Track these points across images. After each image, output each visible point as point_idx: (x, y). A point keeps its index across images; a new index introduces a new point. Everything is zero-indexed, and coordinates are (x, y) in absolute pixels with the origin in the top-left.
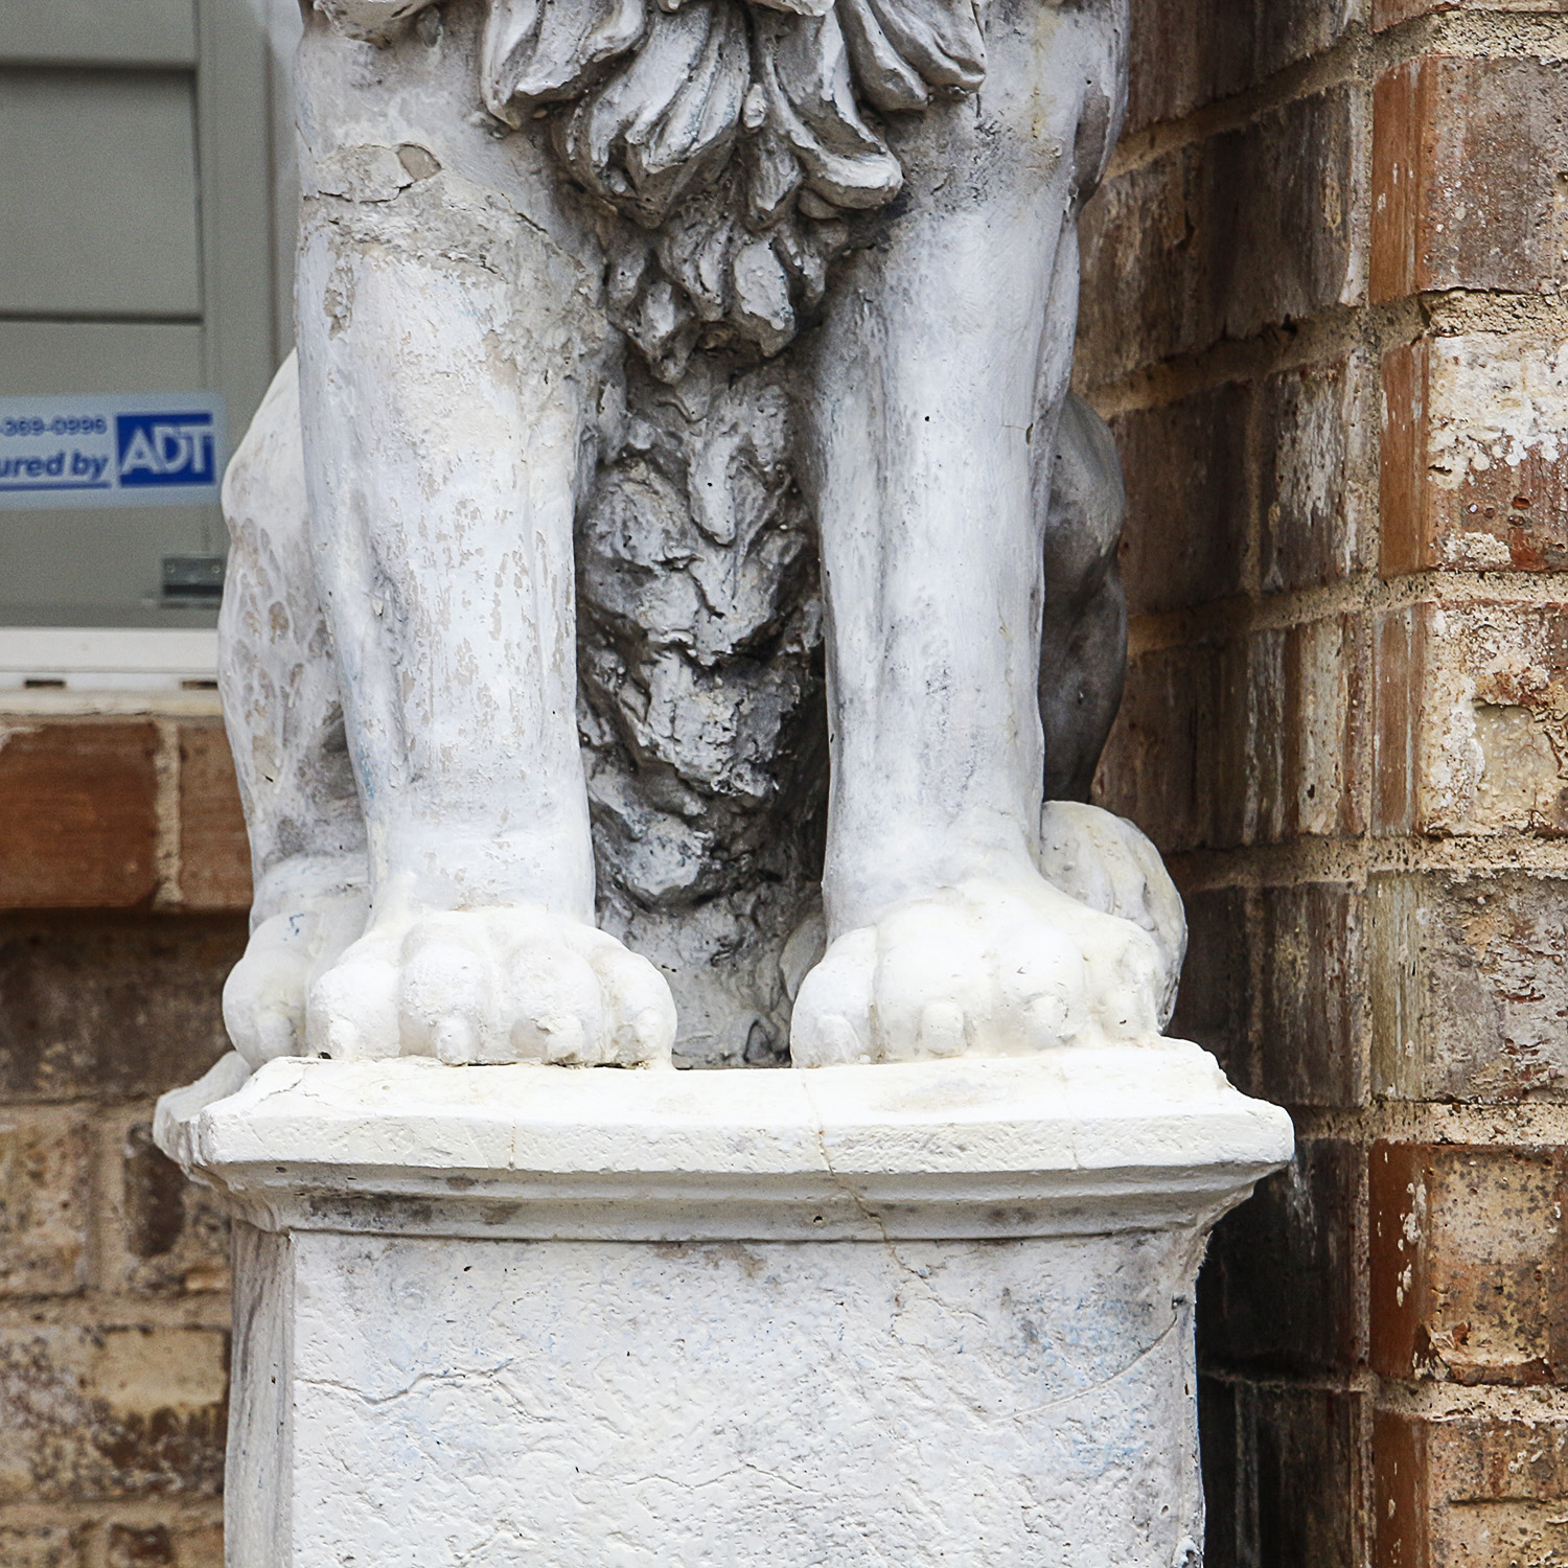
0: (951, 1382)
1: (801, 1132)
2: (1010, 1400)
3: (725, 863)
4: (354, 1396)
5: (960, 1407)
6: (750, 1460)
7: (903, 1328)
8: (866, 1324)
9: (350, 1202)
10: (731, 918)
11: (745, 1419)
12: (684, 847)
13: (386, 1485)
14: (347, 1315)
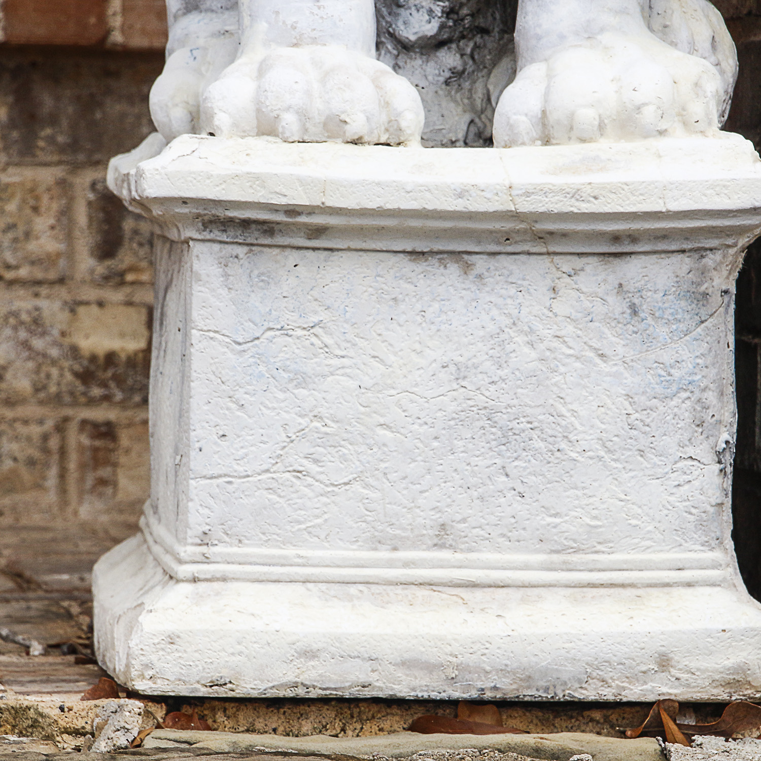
0: (586, 339)
1: (498, 187)
2: (621, 350)
3: (455, 22)
4: (227, 340)
5: (591, 354)
6: (463, 384)
7: (558, 306)
8: (535, 303)
9: (226, 224)
10: (458, 56)
11: (461, 359)
12: (430, 12)
13: (246, 393)
14: (224, 292)
